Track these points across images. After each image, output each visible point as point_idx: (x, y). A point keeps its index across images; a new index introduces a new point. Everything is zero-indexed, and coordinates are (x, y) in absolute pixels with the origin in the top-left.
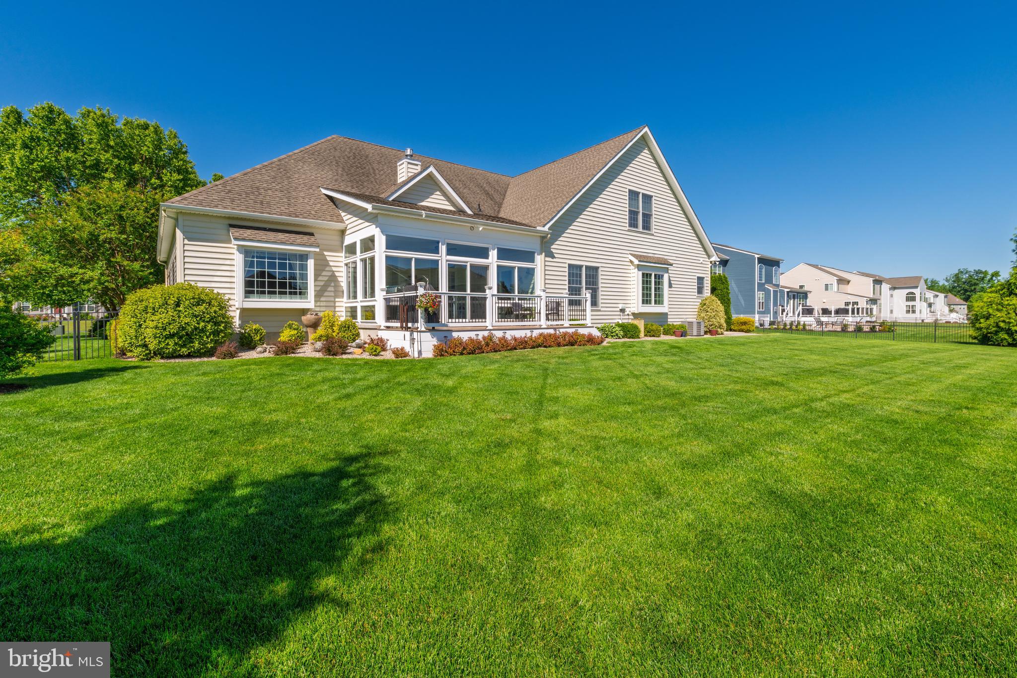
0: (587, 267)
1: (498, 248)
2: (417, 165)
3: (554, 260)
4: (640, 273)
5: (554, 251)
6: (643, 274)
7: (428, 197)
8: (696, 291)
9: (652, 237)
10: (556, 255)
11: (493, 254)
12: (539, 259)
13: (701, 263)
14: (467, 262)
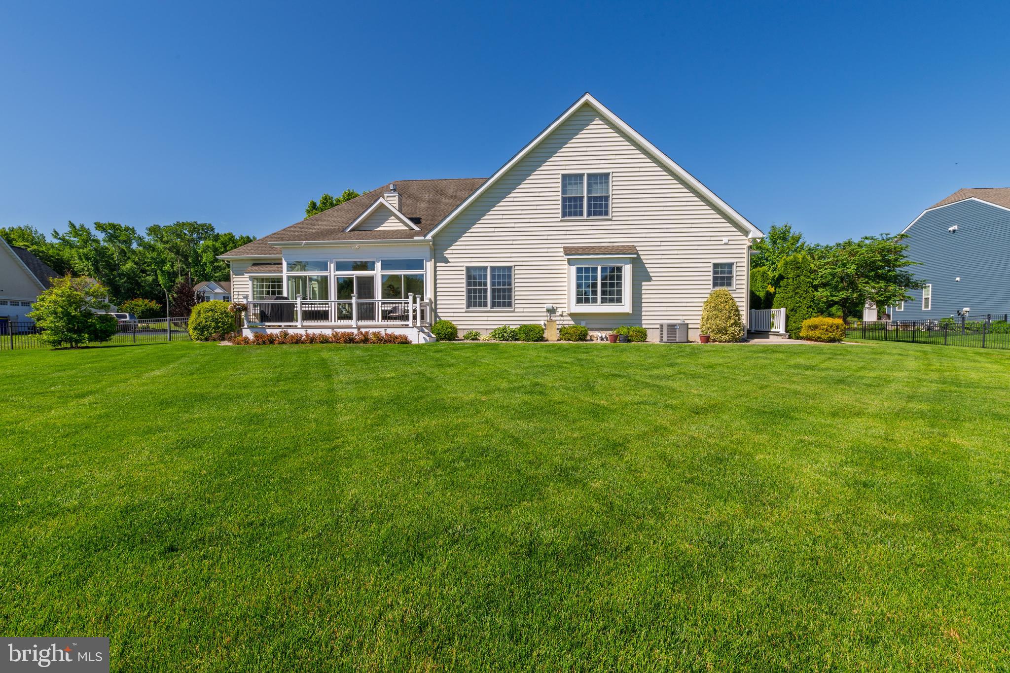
0: (493, 268)
1: (382, 261)
2: (395, 196)
3: (448, 264)
4: (573, 269)
5: (447, 256)
6: (579, 270)
7: (383, 223)
8: (711, 282)
9: (610, 223)
10: (450, 260)
11: (378, 265)
12: (429, 266)
13: (726, 244)
14: (353, 275)
